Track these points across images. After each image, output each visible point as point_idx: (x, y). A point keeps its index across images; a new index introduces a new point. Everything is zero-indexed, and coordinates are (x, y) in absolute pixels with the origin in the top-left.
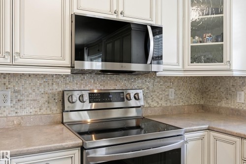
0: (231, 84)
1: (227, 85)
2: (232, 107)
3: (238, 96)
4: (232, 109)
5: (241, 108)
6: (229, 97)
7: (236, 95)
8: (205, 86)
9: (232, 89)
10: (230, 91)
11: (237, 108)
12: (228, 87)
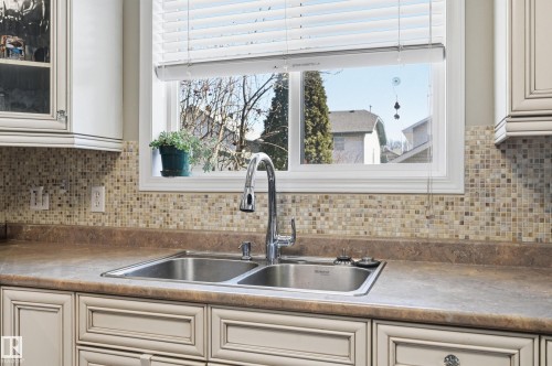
0: (80, 170)
1: (71, 173)
2: (82, 223)
3: (94, 196)
4: (82, 229)
5: (100, 224)
6: (75, 200)
7: (90, 195)
8: (19, 177)
9: (81, 181)
10: (78, 188)
11: (91, 224)
12: (73, 179)
